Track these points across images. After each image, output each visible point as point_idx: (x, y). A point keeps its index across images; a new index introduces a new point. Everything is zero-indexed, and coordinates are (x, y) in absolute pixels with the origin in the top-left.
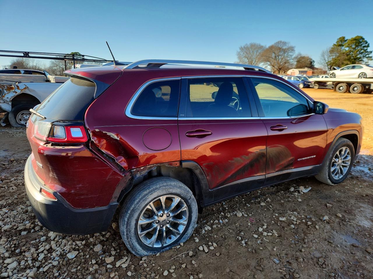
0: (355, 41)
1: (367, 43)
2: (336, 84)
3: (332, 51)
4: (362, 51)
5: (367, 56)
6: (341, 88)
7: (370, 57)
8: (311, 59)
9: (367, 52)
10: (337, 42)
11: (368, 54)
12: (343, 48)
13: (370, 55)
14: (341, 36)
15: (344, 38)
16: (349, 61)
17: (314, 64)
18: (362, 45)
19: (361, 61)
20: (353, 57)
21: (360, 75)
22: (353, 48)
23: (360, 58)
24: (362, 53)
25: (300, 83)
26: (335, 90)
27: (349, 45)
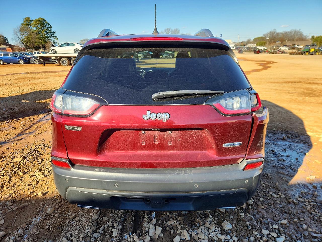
0: (39, 22)
1: (49, 25)
2: (59, 59)
3: (22, 30)
4: (48, 31)
5: (53, 36)
6: (64, 62)
7: (55, 37)
8: (4, 37)
9: (52, 32)
10: (24, 22)
11: (53, 34)
12: (31, 27)
13: (55, 35)
14: (26, 17)
15: (29, 18)
16: (40, 40)
17: (8, 41)
18: (46, 26)
19: (49, 39)
20: (42, 36)
21: (75, 51)
22: (40, 28)
23: (48, 37)
24: (48, 33)
25: (20, 59)
26: (60, 64)
27: (35, 25)
